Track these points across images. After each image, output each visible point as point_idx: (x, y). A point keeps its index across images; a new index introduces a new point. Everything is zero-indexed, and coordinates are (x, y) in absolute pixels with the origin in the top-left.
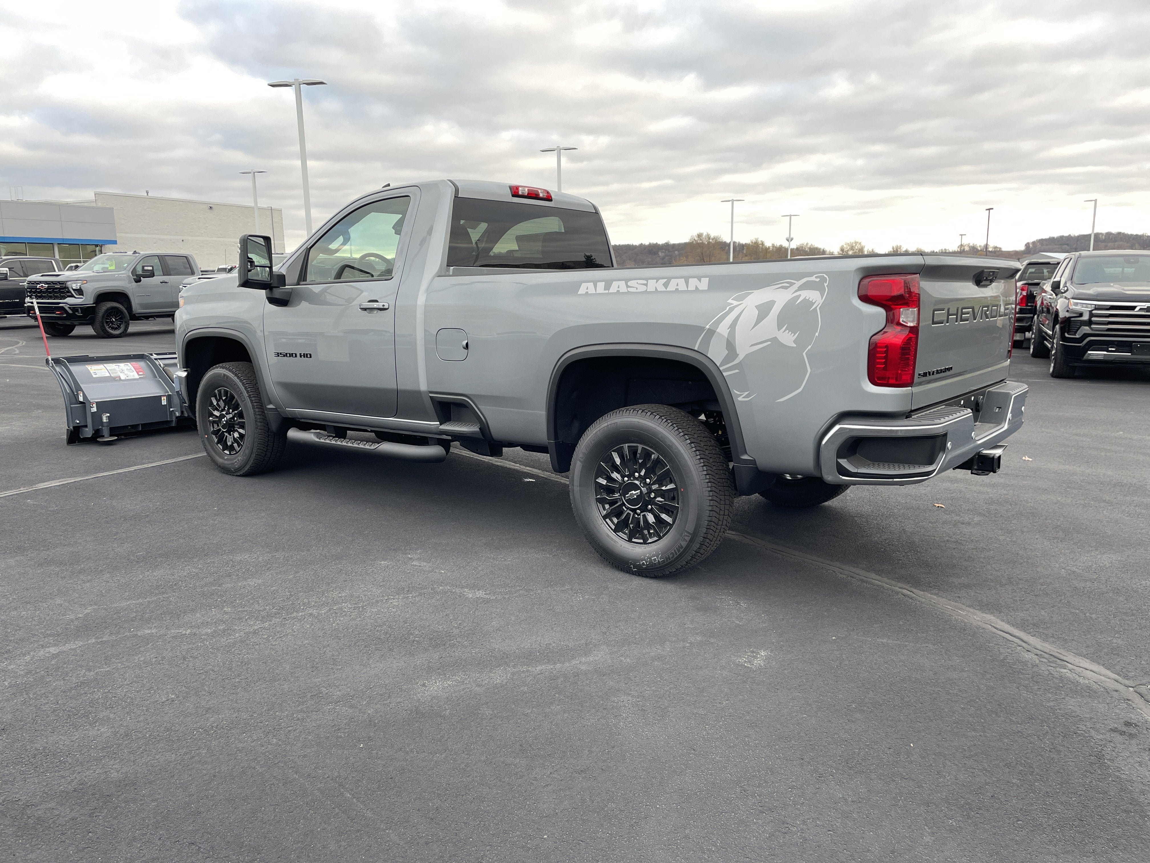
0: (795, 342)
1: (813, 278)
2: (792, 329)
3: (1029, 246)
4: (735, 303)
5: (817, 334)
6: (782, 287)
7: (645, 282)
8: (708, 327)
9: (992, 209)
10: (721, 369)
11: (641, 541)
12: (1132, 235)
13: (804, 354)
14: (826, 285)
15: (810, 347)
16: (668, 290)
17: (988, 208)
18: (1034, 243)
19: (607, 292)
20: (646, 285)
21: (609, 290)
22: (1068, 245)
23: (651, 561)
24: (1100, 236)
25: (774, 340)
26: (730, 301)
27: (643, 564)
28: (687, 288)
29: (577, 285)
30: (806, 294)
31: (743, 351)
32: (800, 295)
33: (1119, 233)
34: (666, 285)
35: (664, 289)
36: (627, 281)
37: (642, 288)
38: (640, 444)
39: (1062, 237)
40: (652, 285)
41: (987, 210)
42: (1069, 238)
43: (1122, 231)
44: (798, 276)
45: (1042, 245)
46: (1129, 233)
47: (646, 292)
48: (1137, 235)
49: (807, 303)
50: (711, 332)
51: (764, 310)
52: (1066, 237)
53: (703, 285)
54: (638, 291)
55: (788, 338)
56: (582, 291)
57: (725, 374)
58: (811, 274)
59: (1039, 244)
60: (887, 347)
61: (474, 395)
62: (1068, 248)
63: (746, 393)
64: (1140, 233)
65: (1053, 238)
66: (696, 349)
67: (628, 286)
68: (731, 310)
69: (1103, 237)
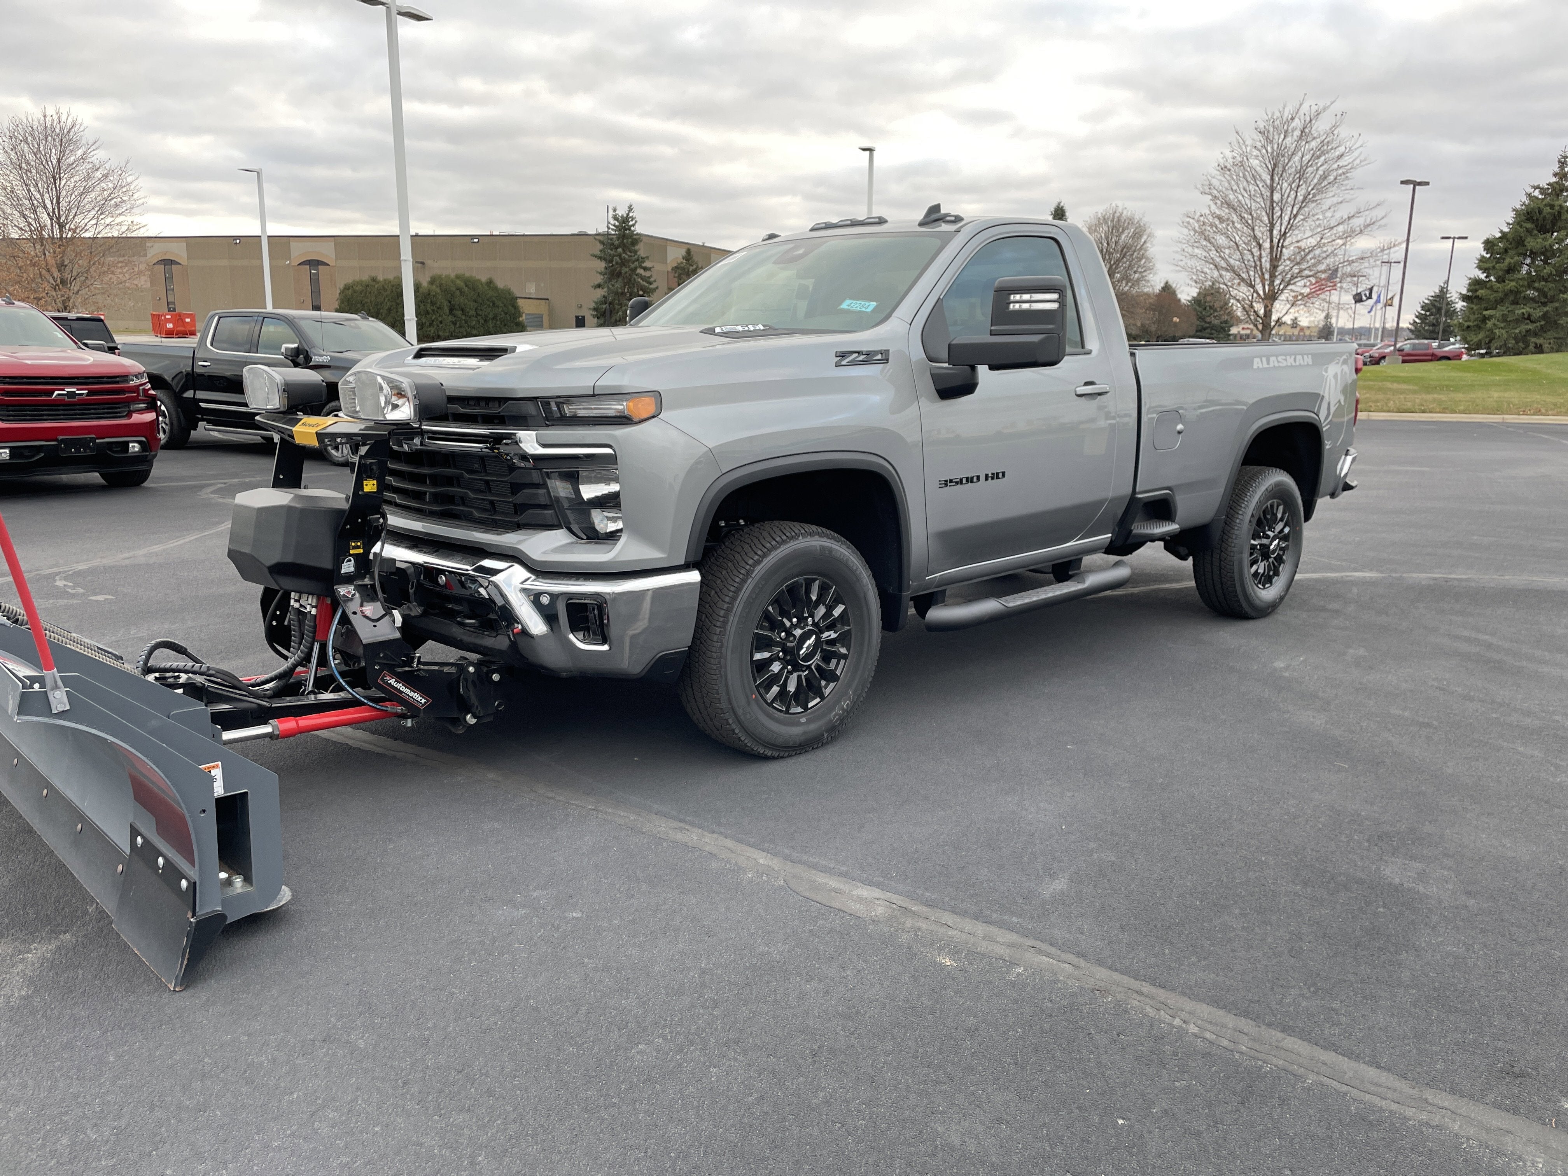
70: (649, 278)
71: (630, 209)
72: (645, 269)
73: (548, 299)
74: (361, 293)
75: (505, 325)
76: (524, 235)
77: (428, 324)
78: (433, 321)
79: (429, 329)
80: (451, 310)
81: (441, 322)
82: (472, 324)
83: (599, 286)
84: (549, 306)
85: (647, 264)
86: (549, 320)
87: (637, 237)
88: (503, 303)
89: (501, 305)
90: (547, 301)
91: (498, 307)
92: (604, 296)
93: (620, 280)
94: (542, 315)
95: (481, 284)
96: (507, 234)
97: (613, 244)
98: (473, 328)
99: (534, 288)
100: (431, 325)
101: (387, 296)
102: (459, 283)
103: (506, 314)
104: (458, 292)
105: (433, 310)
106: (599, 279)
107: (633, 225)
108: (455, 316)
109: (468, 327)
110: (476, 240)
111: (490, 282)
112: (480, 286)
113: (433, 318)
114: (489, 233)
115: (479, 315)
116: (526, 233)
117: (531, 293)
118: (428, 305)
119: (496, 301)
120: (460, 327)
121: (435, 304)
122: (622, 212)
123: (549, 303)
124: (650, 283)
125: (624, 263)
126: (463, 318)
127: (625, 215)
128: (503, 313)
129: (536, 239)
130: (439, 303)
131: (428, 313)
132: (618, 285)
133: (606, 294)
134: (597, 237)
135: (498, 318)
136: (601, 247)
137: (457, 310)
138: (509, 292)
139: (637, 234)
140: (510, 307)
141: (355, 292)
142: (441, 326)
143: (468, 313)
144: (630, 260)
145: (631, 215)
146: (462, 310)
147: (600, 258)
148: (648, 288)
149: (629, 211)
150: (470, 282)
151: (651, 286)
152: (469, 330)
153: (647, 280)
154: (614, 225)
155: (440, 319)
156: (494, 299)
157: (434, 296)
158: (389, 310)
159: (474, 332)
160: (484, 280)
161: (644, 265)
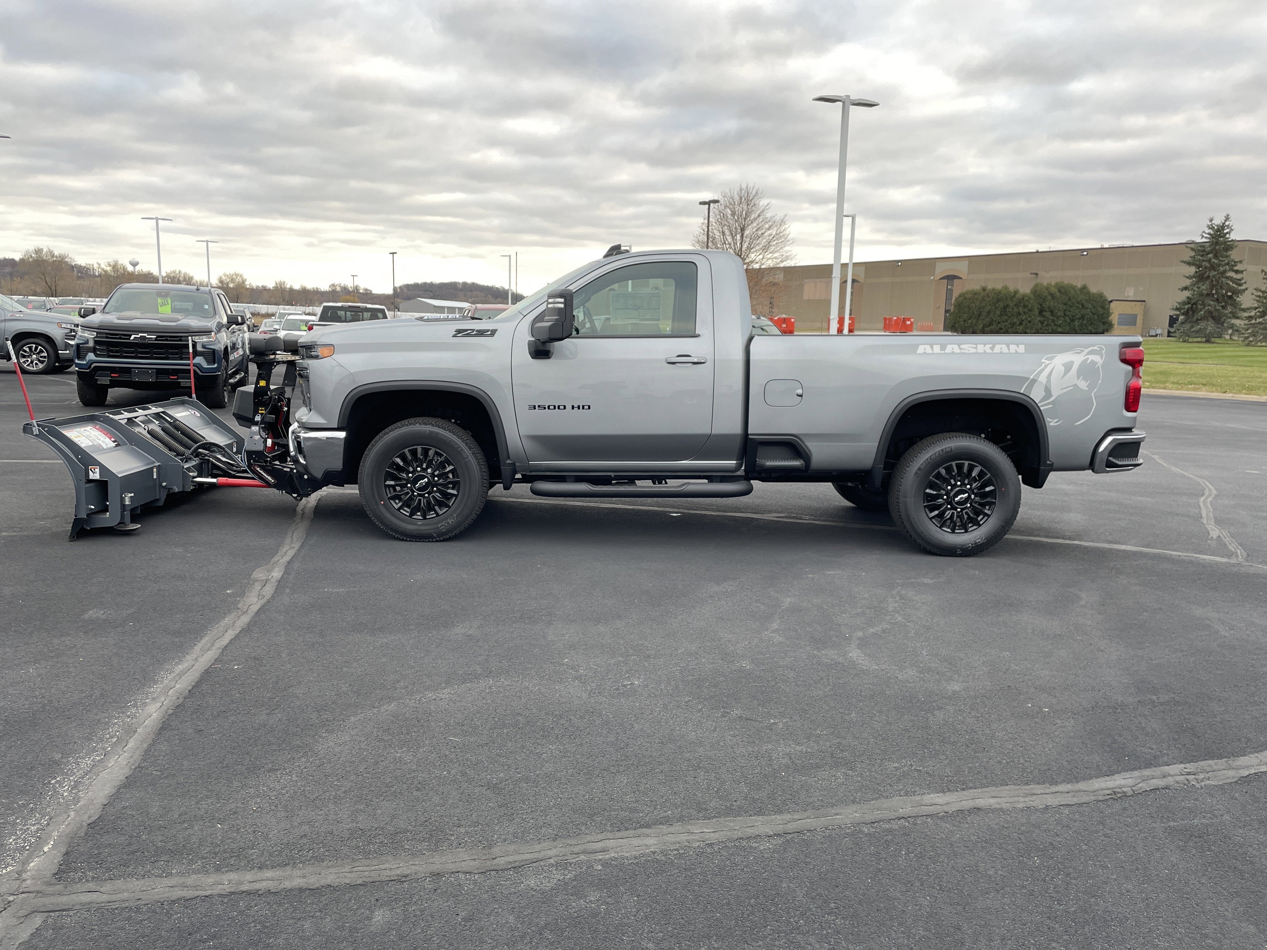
0: (1087, 387)
1: (1095, 348)
2: (1085, 379)
3: (397, 291)
4: (1048, 362)
5: (1100, 382)
6: (1076, 353)
7: (975, 346)
8: (1032, 377)
9: (396, 253)
10: (1039, 405)
11: (963, 531)
12: (483, 286)
13: (1093, 394)
14: (1103, 352)
15: (1096, 390)
16: (995, 351)
17: (392, 252)
18: (400, 287)
19: (943, 352)
20: (976, 348)
21: (944, 350)
22: (431, 291)
23: (976, 543)
24: (458, 285)
25: (1075, 386)
26: (1043, 360)
27: (969, 546)
28: (1009, 350)
29: (917, 346)
30: (1092, 357)
31: (1055, 394)
32: (1088, 358)
33: (473, 284)
34: (992, 348)
35: (991, 352)
36: (959, 345)
37: (974, 351)
38: (966, 460)
39: (425, 284)
40: (981, 348)
41: (390, 253)
42: (431, 285)
43: (476, 282)
44: (1087, 347)
45: (408, 290)
46: (482, 284)
47: (976, 353)
48: (488, 286)
49: (1094, 363)
50: (1034, 381)
51: (1068, 367)
52: (429, 284)
53: (1021, 349)
54: (970, 352)
55: (1083, 385)
56: (921, 350)
57: (1042, 408)
58: (1094, 345)
59: (405, 289)
60: (1134, 389)
61: (801, 434)
62: (431, 294)
63: (1056, 420)
64: (490, 285)
65: (418, 284)
66: (1022, 392)
67: (961, 349)
68: (1046, 366)
69: (461, 286)
70: (1240, 280)
71: (1227, 218)
72: (1237, 272)
73: (1144, 301)
74: (969, 299)
75: (1092, 324)
76: (1133, 247)
77: (1018, 323)
78: (1023, 321)
79: (1018, 327)
80: (1041, 312)
81: (1030, 322)
82: (1058, 323)
83: (1186, 288)
84: (1145, 307)
85: (1239, 267)
86: (1144, 320)
87: (1231, 243)
88: (1092, 305)
89: (1090, 306)
90: (1143, 303)
91: (1087, 308)
92: (1188, 298)
93: (1208, 282)
94: (1136, 315)
95: (1074, 289)
96: (1117, 246)
97: (1204, 251)
98: (1060, 326)
99: (1133, 292)
100: (1020, 324)
101: (989, 301)
102: (1054, 290)
103: (1094, 314)
104: (1049, 297)
105: (1024, 312)
106: (1188, 282)
107: (1229, 233)
108: (1044, 317)
109: (1055, 325)
110: (1085, 253)
111: (1084, 287)
112: (1072, 292)
113: (1023, 318)
114: (1099, 246)
115: (1067, 315)
116: (1135, 245)
117: (1129, 296)
118: (1021, 309)
119: (1085, 303)
120: (1047, 325)
121: (1027, 306)
122: (1218, 221)
123: (1146, 304)
124: (1241, 285)
125: (1213, 267)
126: (1051, 318)
127: (1221, 224)
128: (1090, 314)
129: (1140, 249)
130: (1030, 306)
131: (1019, 314)
132: (1204, 287)
133: (1190, 296)
134: (1188, 245)
135: (1086, 318)
136: (1193, 254)
137: (1046, 311)
138: (1101, 295)
139: (1232, 240)
140: (1099, 309)
141: (965, 299)
142: (1029, 324)
143: (1056, 314)
144: (1221, 264)
145: (1227, 223)
146: (1052, 312)
147: (1189, 264)
148: (1237, 289)
149: (1226, 221)
150: (1064, 288)
151: (1240, 288)
152: (1055, 328)
153: (1238, 282)
154: (1209, 234)
155: (1029, 319)
156: (1084, 302)
157: (1027, 301)
158: (989, 312)
159: (1060, 330)
160: (1079, 286)
161: (1236, 268)
